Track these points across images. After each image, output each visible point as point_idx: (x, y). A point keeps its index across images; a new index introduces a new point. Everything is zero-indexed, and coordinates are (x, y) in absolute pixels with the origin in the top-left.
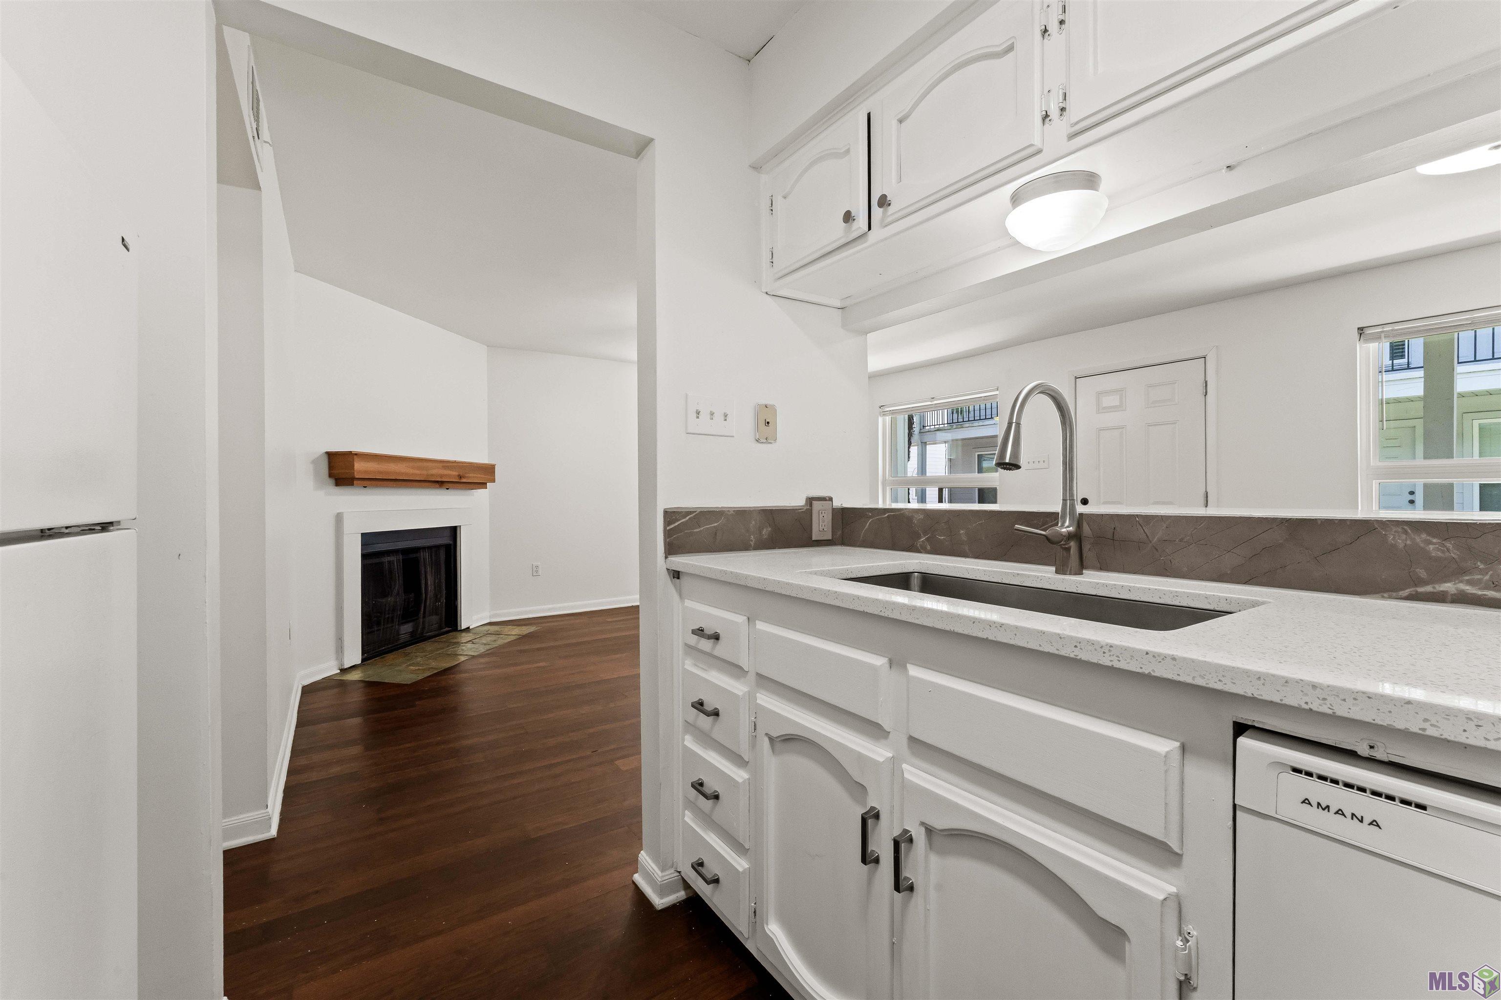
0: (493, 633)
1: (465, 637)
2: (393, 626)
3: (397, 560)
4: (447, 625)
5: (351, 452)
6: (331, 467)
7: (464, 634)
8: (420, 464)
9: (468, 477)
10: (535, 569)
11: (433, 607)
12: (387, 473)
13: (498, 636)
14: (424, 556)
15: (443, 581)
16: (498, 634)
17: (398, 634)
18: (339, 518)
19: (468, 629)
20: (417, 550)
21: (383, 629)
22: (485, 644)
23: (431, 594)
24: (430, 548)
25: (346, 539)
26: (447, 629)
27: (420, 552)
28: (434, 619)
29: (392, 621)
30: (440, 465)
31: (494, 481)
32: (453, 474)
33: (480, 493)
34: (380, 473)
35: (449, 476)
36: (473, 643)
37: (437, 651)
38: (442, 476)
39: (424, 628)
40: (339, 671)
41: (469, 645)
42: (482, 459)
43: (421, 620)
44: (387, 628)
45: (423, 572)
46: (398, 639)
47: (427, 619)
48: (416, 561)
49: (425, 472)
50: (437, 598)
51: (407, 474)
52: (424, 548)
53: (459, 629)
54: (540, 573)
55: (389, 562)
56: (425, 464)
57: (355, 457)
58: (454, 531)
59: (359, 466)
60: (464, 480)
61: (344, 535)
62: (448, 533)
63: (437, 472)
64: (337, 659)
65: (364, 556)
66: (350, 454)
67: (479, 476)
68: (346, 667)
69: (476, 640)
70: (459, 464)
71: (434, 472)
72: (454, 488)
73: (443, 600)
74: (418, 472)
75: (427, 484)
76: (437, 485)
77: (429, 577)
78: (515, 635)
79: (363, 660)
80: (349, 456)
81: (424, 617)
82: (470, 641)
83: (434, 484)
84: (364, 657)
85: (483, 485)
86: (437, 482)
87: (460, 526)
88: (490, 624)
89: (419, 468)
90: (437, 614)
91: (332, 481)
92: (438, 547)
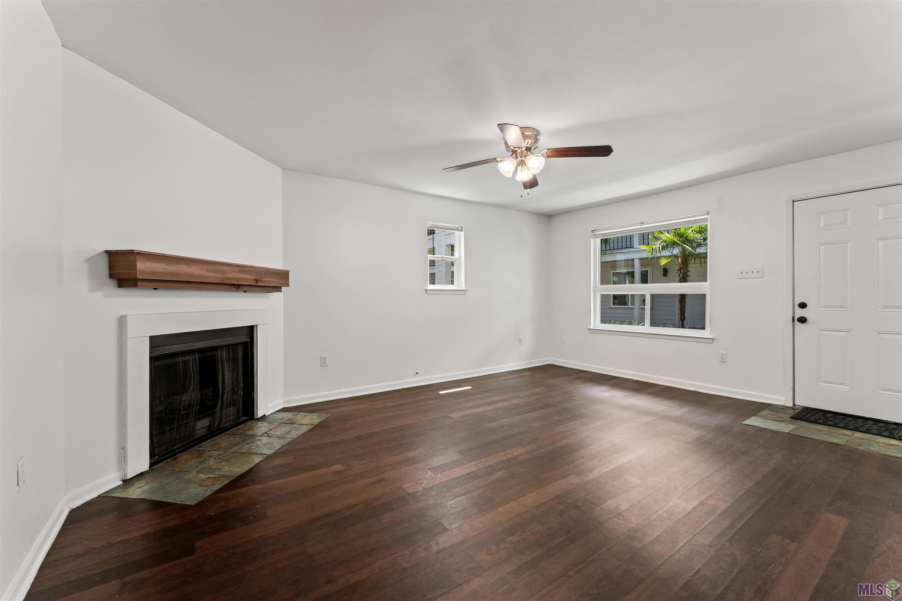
0: (286, 422)
1: (262, 428)
2: (188, 423)
3: (192, 359)
4: (244, 415)
5: (133, 250)
6: (112, 267)
7: (260, 424)
8: (216, 267)
9: (265, 281)
10: (323, 361)
11: (230, 400)
12: (179, 275)
13: (291, 426)
14: (221, 354)
15: (241, 375)
16: (291, 422)
17: (194, 431)
18: (122, 321)
19: (264, 417)
20: (214, 349)
21: (177, 427)
22: (280, 437)
23: (228, 389)
24: (228, 346)
25: (130, 344)
26: (244, 418)
27: (217, 350)
28: (232, 410)
29: (188, 418)
30: (237, 269)
31: (287, 285)
32: (249, 278)
33: (275, 296)
34: (168, 274)
35: (245, 279)
36: (268, 436)
37: (232, 448)
38: (238, 279)
39: (221, 420)
40: (121, 482)
41: (265, 439)
42: (277, 265)
43: (218, 414)
44: (181, 425)
45: (220, 368)
46: (194, 435)
47: (224, 412)
48: (214, 359)
49: (220, 275)
50: (234, 392)
51: (200, 276)
52: (221, 347)
53: (255, 417)
54: (327, 364)
55: (184, 362)
56: (221, 267)
57: (138, 256)
58: (251, 330)
59: (141, 266)
60: (260, 284)
61: (128, 340)
62: (246, 332)
63: (233, 276)
64: (120, 469)
65: (152, 359)
66: (131, 252)
67: (275, 280)
68: (129, 477)
69: (271, 432)
70: (256, 269)
71: (231, 275)
72: (251, 291)
73: (241, 393)
74: (213, 275)
75: (226, 287)
76: (234, 288)
77: (226, 373)
78: (307, 424)
79: (151, 465)
80: (131, 254)
81: (221, 409)
82: (265, 433)
83: (231, 287)
84: (153, 460)
85: (278, 289)
86: (234, 285)
87: (257, 325)
88: (284, 410)
89: (214, 271)
90: (234, 405)
91: (115, 282)
92: (236, 345)
